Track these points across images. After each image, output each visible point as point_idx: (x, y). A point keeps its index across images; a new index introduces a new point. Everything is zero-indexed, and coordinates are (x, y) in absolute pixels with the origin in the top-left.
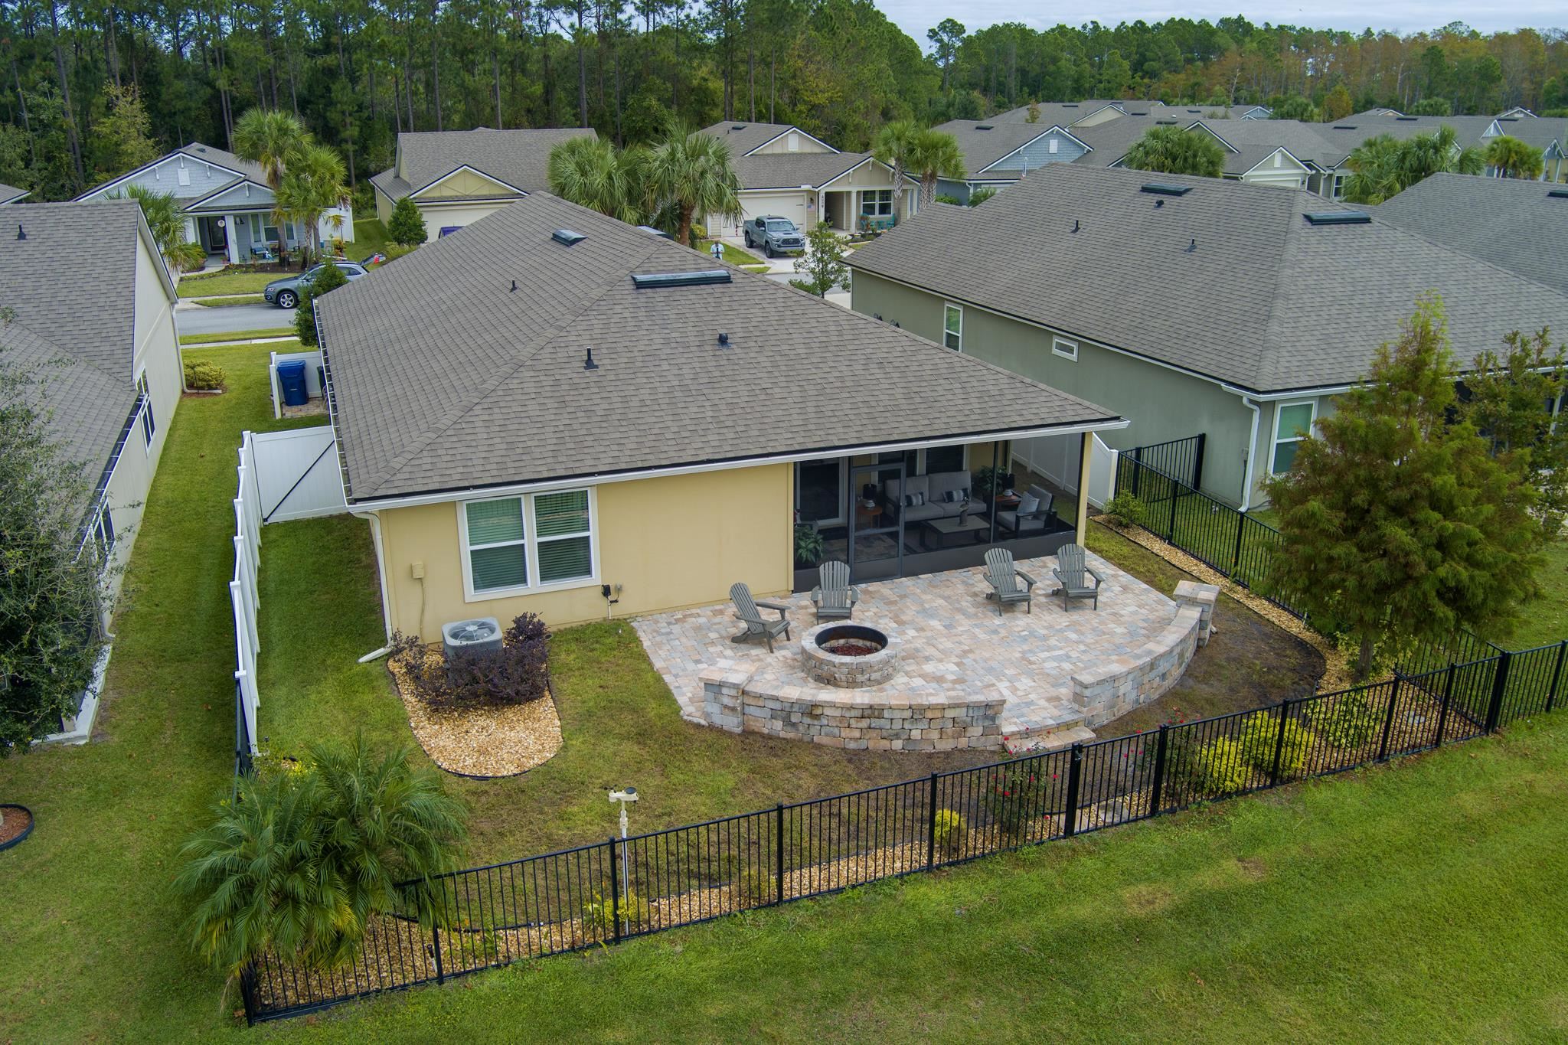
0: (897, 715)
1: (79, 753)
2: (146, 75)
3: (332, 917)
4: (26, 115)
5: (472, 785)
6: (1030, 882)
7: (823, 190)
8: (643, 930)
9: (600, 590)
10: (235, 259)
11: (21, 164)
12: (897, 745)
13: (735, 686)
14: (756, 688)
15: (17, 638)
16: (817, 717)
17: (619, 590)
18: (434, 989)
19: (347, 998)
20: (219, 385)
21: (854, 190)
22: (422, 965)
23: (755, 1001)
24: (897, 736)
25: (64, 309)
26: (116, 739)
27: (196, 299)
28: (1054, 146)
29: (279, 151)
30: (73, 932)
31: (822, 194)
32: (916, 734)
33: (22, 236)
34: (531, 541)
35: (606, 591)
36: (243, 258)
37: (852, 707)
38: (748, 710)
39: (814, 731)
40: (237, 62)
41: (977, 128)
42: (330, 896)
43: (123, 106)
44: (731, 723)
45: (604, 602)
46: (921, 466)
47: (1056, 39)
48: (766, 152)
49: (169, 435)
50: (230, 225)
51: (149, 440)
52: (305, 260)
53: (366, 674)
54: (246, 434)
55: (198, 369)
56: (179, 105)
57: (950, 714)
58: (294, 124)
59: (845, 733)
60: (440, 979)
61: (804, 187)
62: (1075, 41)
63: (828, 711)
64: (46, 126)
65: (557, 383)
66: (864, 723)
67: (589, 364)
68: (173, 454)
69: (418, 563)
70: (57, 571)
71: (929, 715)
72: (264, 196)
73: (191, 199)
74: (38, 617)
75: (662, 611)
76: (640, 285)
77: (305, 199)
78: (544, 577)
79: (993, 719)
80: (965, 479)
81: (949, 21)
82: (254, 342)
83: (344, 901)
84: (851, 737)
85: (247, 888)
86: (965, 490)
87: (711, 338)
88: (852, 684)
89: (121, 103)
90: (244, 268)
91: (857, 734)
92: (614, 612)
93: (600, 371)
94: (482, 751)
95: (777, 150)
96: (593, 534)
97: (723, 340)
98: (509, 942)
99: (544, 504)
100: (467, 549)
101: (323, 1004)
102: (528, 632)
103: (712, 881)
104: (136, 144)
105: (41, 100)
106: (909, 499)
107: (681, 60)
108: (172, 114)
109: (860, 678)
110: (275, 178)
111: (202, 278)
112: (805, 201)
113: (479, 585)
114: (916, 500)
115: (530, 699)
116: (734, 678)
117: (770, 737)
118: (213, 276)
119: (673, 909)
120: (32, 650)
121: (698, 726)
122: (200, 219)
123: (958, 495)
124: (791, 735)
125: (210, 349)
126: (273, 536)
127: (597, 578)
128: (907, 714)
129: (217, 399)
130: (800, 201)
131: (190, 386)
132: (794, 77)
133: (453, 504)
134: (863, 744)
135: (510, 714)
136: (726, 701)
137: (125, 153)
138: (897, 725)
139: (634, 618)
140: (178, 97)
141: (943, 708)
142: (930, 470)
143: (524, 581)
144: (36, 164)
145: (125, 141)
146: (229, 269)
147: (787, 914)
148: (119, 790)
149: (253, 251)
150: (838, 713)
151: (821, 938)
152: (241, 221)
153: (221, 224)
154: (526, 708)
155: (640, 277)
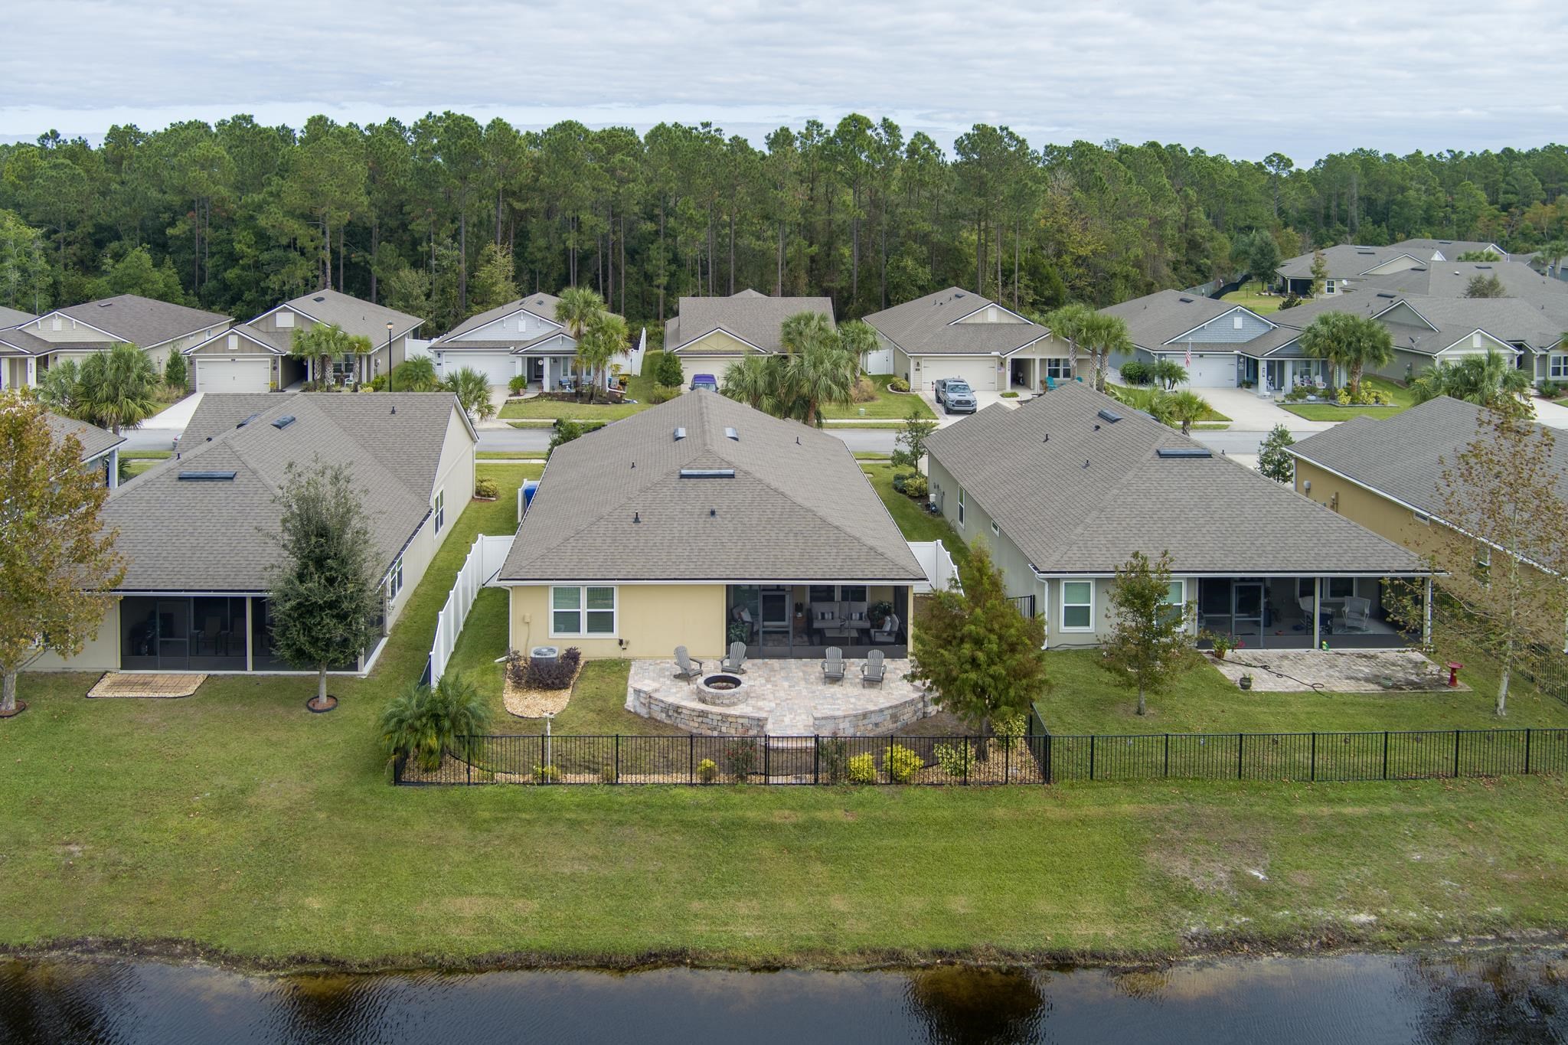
0: (715, 717)
1: (362, 681)
2: (521, 231)
3: (429, 741)
4: (434, 262)
5: (516, 719)
6: (736, 798)
7: (1010, 357)
8: (555, 782)
9: (618, 642)
10: (547, 389)
11: (423, 298)
12: (715, 734)
13: (645, 692)
14: (656, 695)
15: (346, 619)
16: (680, 713)
17: (627, 643)
18: (465, 787)
19: (432, 783)
20: (494, 495)
21: (1038, 358)
22: (464, 778)
23: (584, 816)
24: (715, 729)
25: (405, 457)
26: (378, 678)
27: (510, 421)
28: (1238, 322)
29: (582, 317)
30: (342, 745)
31: (1009, 361)
32: (724, 729)
33: (393, 412)
34: (584, 610)
35: (621, 642)
36: (553, 388)
37: (694, 710)
38: (652, 706)
39: (678, 720)
40: (585, 228)
41: (1181, 300)
42: (429, 732)
43: (499, 258)
44: (643, 712)
45: (619, 648)
46: (838, 595)
47: (1404, 168)
48: (968, 322)
49: (455, 526)
50: (546, 364)
51: (437, 530)
52: (592, 395)
53: (495, 667)
54: (480, 535)
55: (485, 484)
56: (539, 255)
57: (740, 721)
58: (597, 298)
59: (692, 724)
60: (469, 784)
61: (993, 354)
62: (1427, 170)
63: (684, 711)
64: (445, 270)
65: (616, 529)
66: (700, 720)
67: (637, 520)
68: (452, 539)
69: (528, 615)
70: (365, 595)
71: (730, 720)
72: (570, 345)
73: (525, 342)
74: (355, 611)
75: (651, 658)
76: (683, 476)
77: (596, 352)
78: (589, 631)
79: (762, 727)
80: (864, 607)
81: (1275, 155)
82: (534, 461)
83: (434, 735)
84: (694, 727)
85: (401, 721)
86: (861, 614)
87: (707, 510)
88: (714, 704)
89: (499, 256)
90: (551, 396)
91: (697, 725)
92: (623, 655)
93: (640, 525)
94: (528, 707)
95: (978, 320)
96: (615, 610)
97: (713, 513)
98: (498, 776)
99: (592, 591)
100: (552, 610)
101: (423, 784)
102: (572, 656)
103: (595, 771)
104: (503, 287)
105: (444, 251)
106: (823, 615)
107: (935, 228)
108: (533, 262)
109: (717, 701)
110: (579, 335)
111: (520, 402)
112: (996, 364)
113: (556, 630)
114: (828, 616)
115: (560, 689)
116: (645, 689)
117: (660, 722)
118: (527, 401)
119: (571, 778)
120: (350, 624)
121: (630, 712)
122: (529, 358)
123: (856, 616)
124: (669, 722)
125: (502, 465)
126: (485, 594)
127: (616, 634)
128: (720, 718)
129: (491, 504)
130: (992, 364)
131: (478, 493)
132: (1060, 231)
133: (547, 586)
134: (699, 731)
135: (549, 694)
136: (642, 700)
137: (494, 292)
138: (715, 723)
139: (634, 660)
140: (540, 250)
141: (737, 717)
142: (844, 598)
143: (578, 630)
144: (434, 297)
145: (494, 284)
146: (543, 396)
147: (616, 788)
148: (373, 698)
149: (561, 383)
150: (688, 712)
151: (626, 800)
152: (555, 360)
153: (540, 363)
154: (557, 692)
155: (684, 472)
